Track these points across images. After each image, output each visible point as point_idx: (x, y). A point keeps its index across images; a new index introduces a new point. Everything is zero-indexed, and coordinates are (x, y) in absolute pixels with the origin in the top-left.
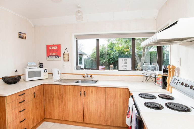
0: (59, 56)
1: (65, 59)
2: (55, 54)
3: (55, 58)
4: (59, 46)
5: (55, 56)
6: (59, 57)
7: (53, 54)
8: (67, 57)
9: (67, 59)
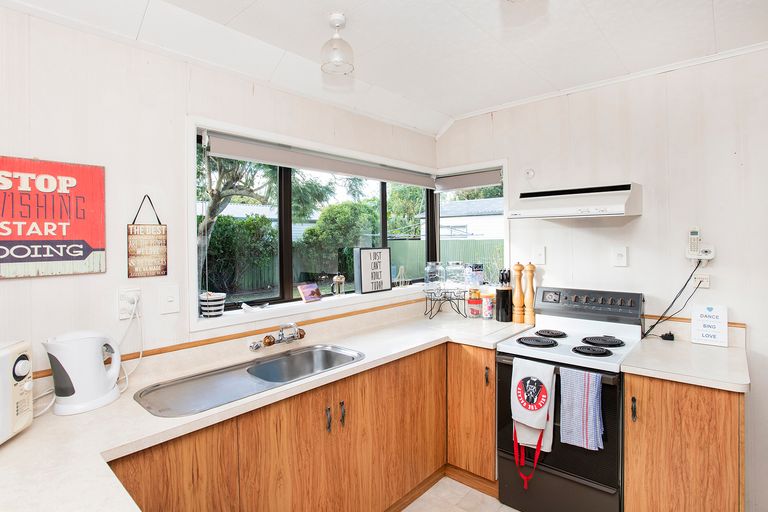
0: (88, 243)
1: (139, 264)
2: (59, 229)
3: (56, 258)
4: (91, 180)
5: (53, 243)
6: (88, 250)
7: (34, 229)
8: (157, 250)
9: (150, 260)
